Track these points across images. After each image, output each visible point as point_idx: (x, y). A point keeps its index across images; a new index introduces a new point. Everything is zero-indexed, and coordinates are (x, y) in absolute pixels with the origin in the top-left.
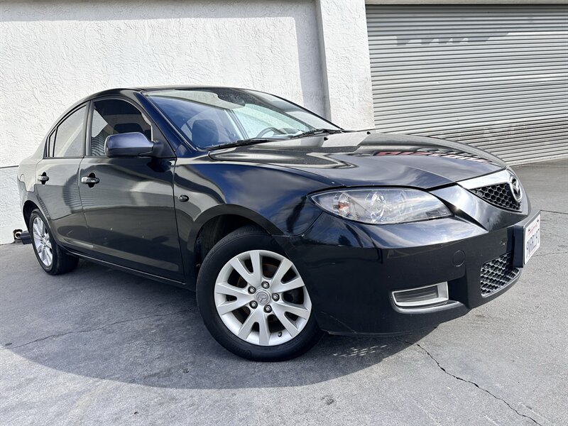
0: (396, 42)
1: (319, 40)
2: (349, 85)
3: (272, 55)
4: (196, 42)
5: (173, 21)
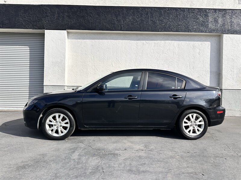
3: (199, 56)
4: (169, 49)
5: (163, 42)
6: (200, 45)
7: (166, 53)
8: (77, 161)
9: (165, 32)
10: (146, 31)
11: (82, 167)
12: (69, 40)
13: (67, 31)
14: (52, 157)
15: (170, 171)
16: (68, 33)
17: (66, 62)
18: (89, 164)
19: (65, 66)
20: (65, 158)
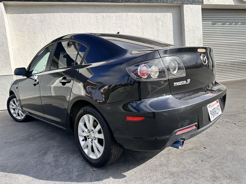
0: (211, 24)
1: (181, 22)
2: (194, 41)
3: (162, 28)
4: (132, 23)
5: (125, 14)
6: (163, 17)
7: (130, 27)
8: (53, 164)
9: (126, 3)
10: (105, 2)
11: (64, 172)
12: (9, 15)
13: (3, 3)
14: (16, 166)
15: (170, 151)
16: (5, 6)
17: (10, 45)
18: (72, 165)
19: (8, 50)
20: (35, 164)
